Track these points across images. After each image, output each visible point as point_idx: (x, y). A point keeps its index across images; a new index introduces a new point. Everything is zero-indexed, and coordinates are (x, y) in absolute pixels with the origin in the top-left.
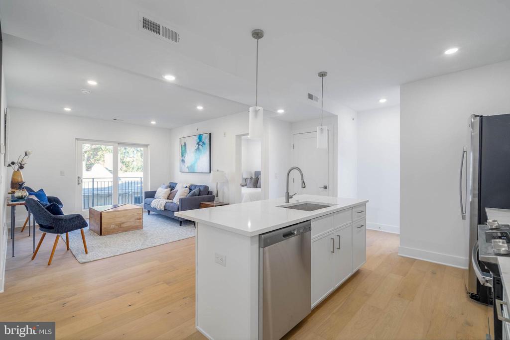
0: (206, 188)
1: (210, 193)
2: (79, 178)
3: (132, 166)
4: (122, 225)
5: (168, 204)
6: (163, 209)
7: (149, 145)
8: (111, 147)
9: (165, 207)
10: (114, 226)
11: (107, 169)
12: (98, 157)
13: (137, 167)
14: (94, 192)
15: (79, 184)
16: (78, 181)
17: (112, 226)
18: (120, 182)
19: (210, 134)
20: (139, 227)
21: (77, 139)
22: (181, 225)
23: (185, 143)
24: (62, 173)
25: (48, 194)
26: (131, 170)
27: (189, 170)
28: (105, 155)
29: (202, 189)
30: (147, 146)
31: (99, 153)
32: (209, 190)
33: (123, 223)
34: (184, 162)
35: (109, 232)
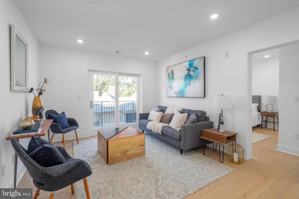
0: (204, 113)
1: (207, 119)
2: (91, 102)
3: (123, 94)
4: (127, 153)
5: (165, 129)
6: (161, 133)
7: (141, 74)
8: (114, 77)
9: (162, 131)
10: (119, 154)
11: (110, 95)
12: (105, 88)
13: (126, 94)
14: (103, 110)
15: (91, 107)
16: (91, 105)
17: (118, 154)
18: (120, 105)
19: (205, 58)
20: (142, 154)
21: (90, 70)
22: (181, 153)
23: (172, 71)
24: (79, 99)
25: (68, 116)
26: (122, 96)
27: (177, 95)
28: (109, 86)
29: (199, 114)
30: (139, 75)
31: (106, 86)
32: (206, 116)
33: (127, 151)
34: (172, 88)
35: (116, 161)
